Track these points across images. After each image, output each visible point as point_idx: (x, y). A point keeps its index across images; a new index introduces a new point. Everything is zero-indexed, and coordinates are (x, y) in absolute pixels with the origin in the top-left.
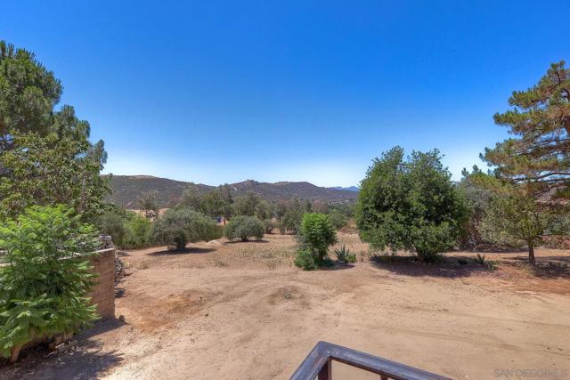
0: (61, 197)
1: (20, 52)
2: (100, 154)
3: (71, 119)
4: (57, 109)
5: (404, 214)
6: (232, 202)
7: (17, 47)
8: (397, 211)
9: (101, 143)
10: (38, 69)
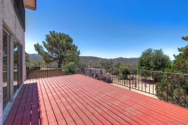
0: (73, 61)
1: (67, 35)
2: (79, 53)
3: (74, 46)
4: (72, 44)
5: (148, 67)
6: (112, 64)
7: (67, 34)
8: (146, 66)
9: (79, 50)
10: (70, 37)
